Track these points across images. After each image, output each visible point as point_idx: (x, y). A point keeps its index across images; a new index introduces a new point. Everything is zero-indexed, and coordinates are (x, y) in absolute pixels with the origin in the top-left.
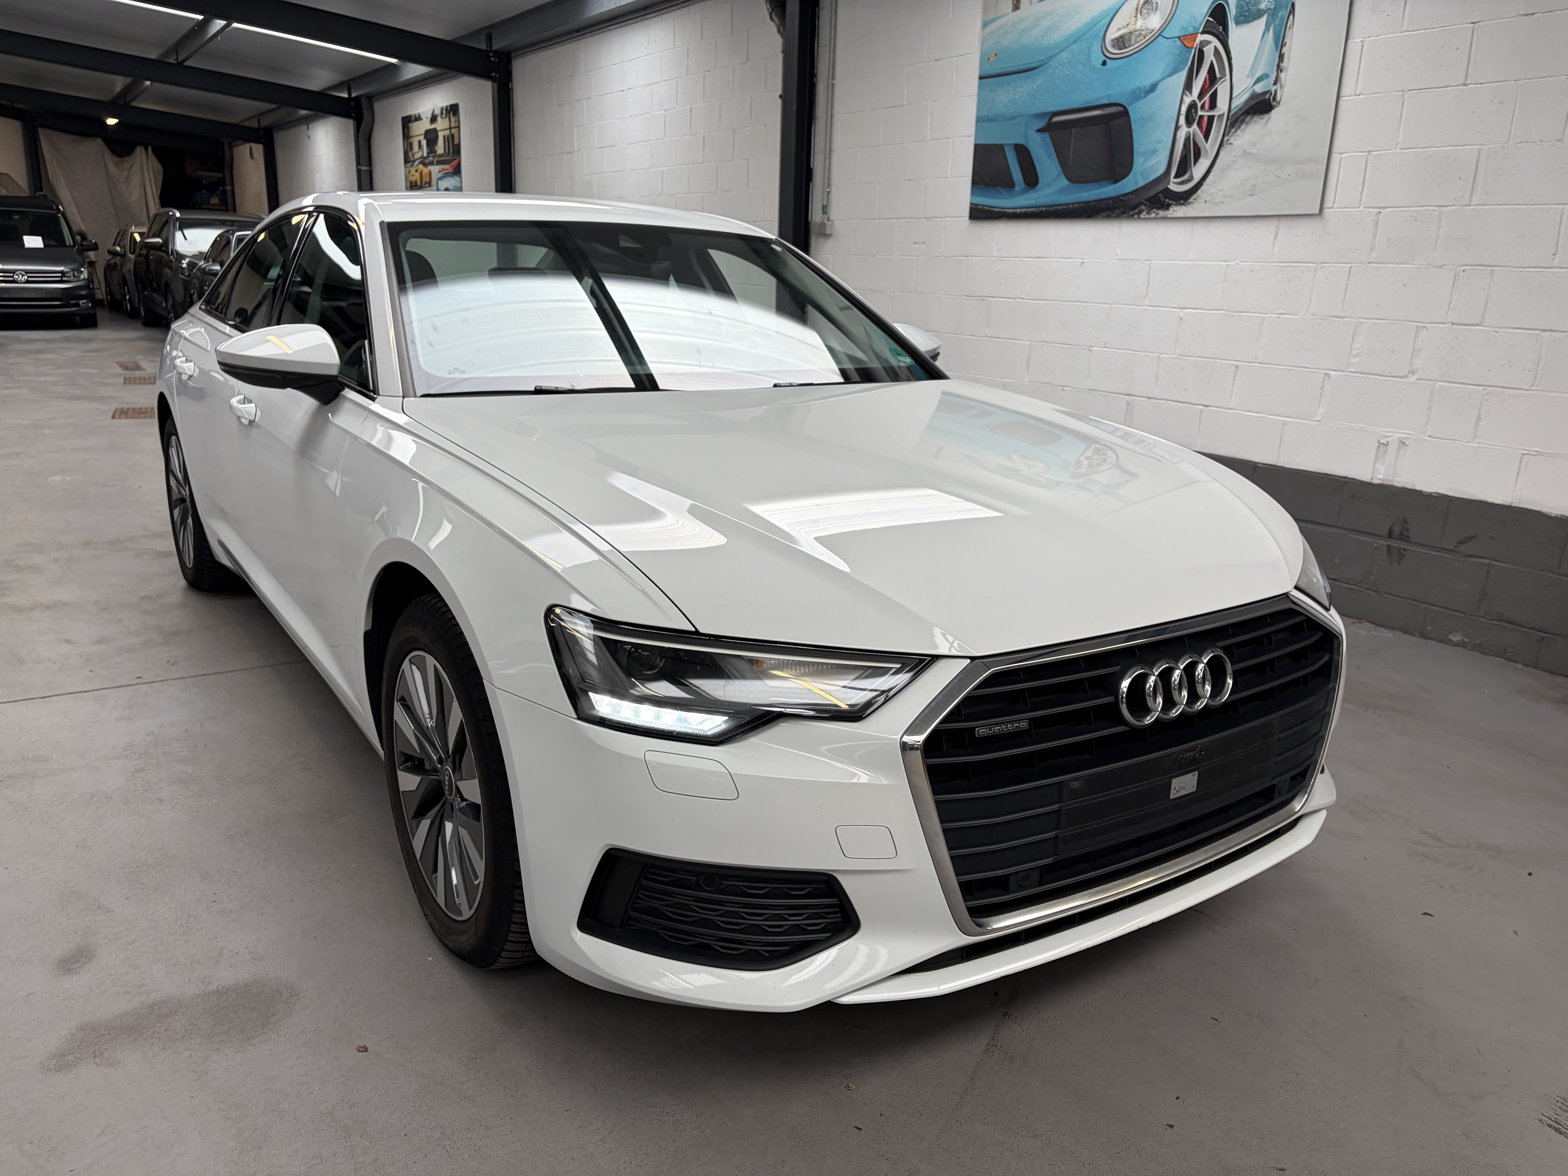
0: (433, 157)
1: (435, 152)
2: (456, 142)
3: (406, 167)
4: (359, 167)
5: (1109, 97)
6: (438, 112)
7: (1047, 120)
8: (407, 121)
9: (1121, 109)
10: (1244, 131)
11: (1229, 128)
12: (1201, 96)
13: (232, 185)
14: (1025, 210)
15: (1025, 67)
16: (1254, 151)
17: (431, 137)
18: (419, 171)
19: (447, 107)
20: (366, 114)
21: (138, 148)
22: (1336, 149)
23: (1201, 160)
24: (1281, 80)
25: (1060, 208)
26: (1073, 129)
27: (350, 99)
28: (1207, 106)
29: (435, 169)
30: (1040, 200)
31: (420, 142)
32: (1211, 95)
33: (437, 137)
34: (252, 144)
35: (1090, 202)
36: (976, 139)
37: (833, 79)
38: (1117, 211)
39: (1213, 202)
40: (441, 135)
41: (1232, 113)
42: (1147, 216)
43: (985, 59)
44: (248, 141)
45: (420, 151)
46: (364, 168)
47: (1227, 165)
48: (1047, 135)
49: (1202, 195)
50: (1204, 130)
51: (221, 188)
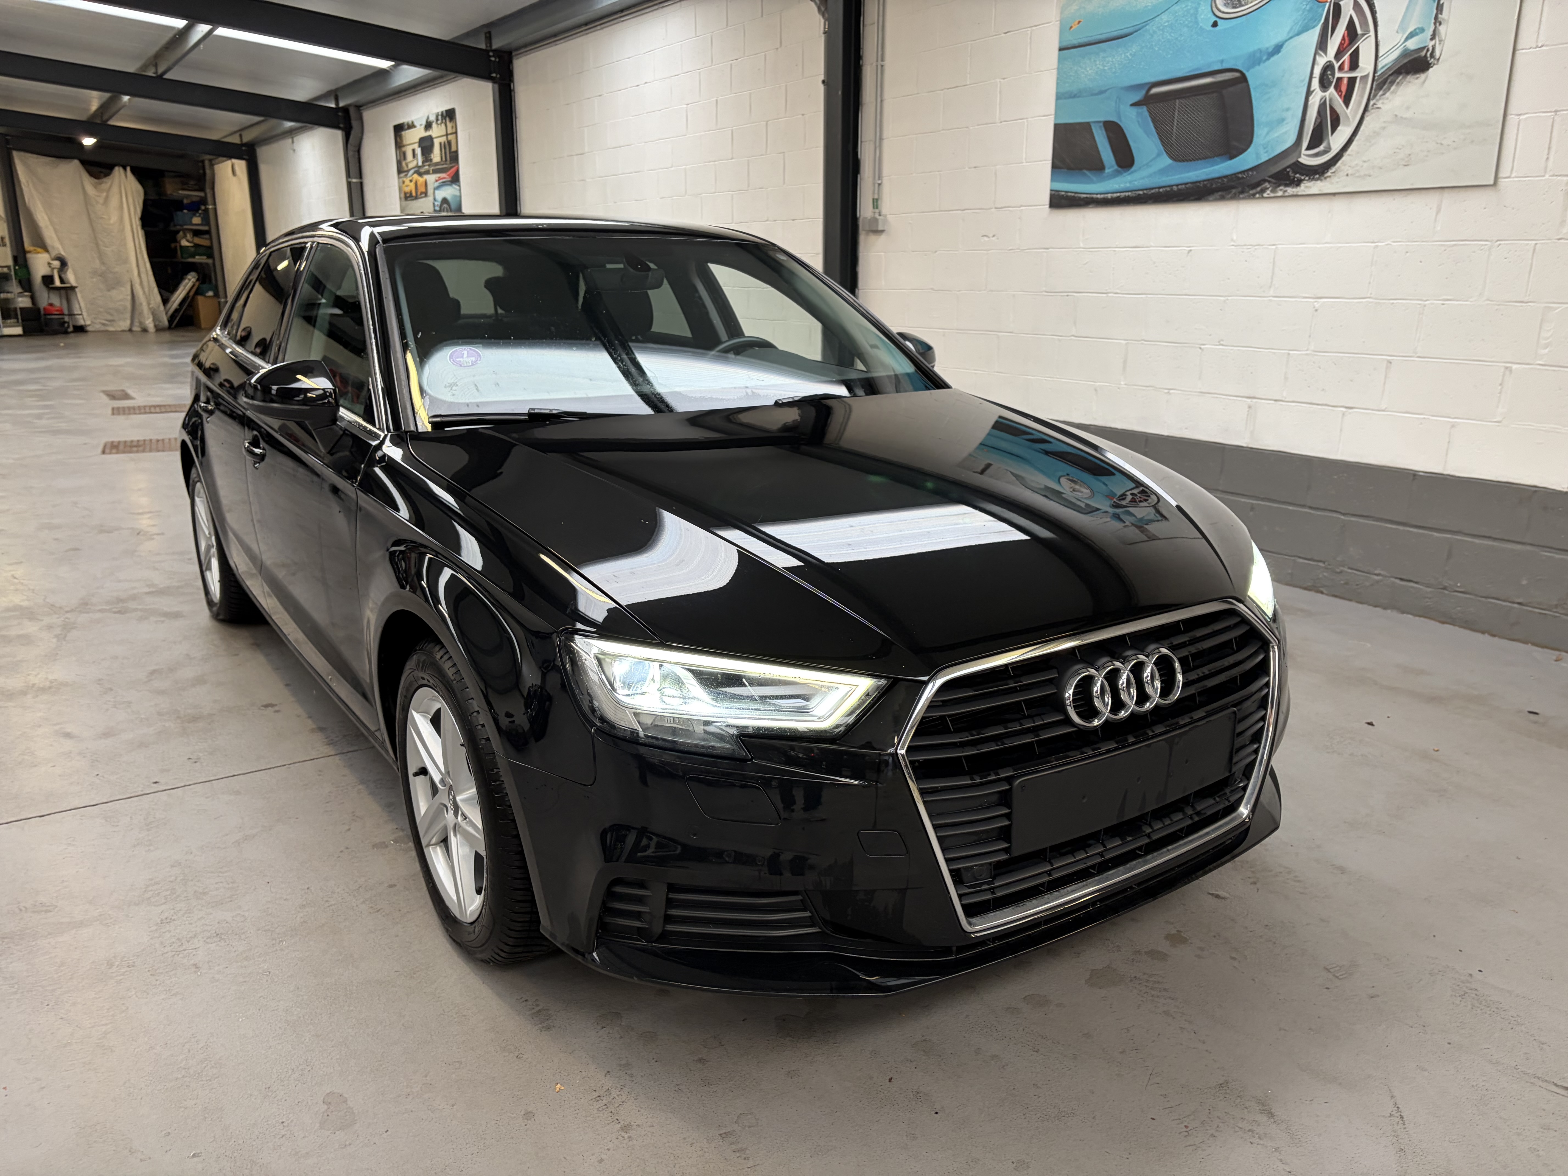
0: (429, 165)
1: (431, 160)
2: (454, 149)
3: (399, 178)
4: (349, 180)
5: (1222, 61)
6: (432, 118)
7: (1143, 92)
8: (399, 129)
9: (1237, 75)
10: (1394, 92)
11: (1375, 90)
12: (1339, 55)
13: (215, 204)
14: (1118, 194)
15: (1115, 34)
16: (1408, 115)
17: (426, 145)
18: (414, 181)
19: (442, 112)
20: (355, 123)
21: (117, 168)
22: (1512, 109)
23: (1339, 128)
24: (1439, 33)
25: (1161, 190)
26: (1177, 101)
27: (338, 109)
28: (1346, 67)
29: (431, 179)
30: (1136, 183)
31: (414, 150)
32: (1351, 55)
33: (432, 145)
34: (234, 161)
35: (1200, 182)
36: (1056, 118)
37: (883, 60)
38: (1234, 191)
39: (1357, 175)
40: (437, 142)
41: (1379, 73)
42: (1272, 195)
43: (1065, 28)
44: (230, 157)
45: (414, 161)
46: (354, 180)
47: (1375, 132)
48: (1144, 110)
49: (1343, 167)
50: (1344, 93)
51: (203, 207)
